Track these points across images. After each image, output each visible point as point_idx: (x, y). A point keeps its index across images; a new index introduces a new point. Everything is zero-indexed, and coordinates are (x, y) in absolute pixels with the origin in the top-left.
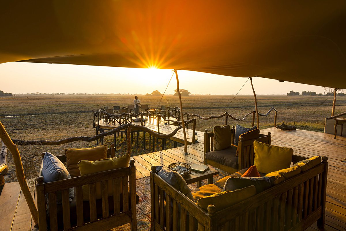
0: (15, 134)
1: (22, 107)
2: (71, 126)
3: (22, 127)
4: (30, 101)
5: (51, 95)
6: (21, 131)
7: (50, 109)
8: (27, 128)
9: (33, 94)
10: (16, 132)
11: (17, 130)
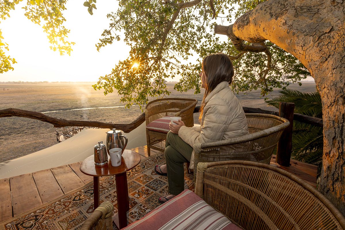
0: (3, 140)
1: (5, 105)
2: (48, 130)
3: (8, 132)
4: (12, 95)
5: (34, 83)
6: (7, 136)
7: (32, 106)
8: (12, 133)
9: (15, 82)
10: (3, 138)
11: (4, 135)
